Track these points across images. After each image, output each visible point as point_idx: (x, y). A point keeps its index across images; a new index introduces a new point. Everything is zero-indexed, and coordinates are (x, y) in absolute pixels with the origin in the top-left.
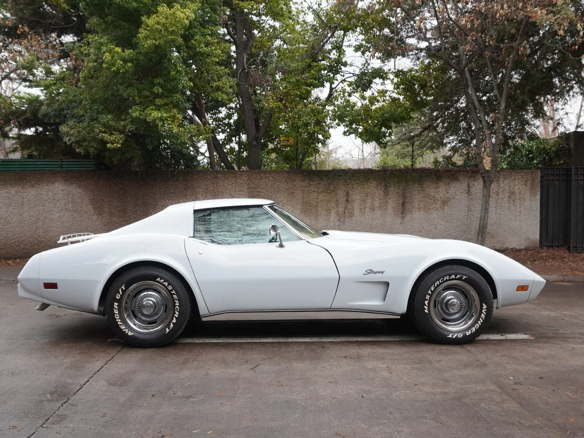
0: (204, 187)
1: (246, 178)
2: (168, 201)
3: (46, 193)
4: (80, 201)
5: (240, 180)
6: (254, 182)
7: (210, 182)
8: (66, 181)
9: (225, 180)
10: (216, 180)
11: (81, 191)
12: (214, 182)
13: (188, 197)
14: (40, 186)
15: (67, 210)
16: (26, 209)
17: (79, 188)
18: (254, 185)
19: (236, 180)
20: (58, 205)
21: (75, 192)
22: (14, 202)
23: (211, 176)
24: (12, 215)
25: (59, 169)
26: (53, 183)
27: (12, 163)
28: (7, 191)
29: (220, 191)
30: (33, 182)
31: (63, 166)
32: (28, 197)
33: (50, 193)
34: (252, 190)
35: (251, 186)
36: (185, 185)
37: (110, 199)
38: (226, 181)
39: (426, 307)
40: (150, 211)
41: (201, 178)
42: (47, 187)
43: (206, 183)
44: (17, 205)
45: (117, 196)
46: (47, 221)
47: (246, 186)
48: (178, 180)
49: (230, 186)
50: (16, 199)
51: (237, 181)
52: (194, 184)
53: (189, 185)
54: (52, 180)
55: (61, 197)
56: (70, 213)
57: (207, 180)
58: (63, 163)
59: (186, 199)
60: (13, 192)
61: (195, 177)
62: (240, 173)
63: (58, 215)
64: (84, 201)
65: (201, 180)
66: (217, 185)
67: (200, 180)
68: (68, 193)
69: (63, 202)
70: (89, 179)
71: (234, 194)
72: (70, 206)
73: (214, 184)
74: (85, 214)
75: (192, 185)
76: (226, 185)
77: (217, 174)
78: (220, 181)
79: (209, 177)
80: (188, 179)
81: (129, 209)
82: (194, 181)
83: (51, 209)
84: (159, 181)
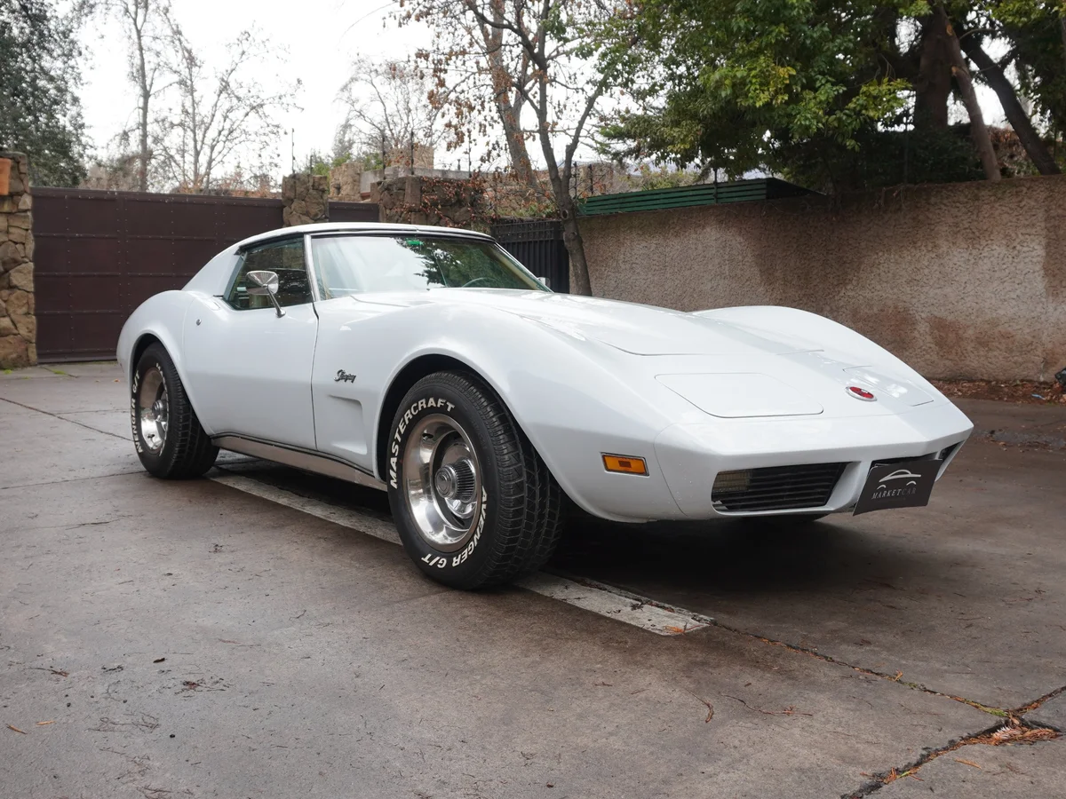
0: (950, 221)
1: (1043, 196)
2: (881, 254)
3: (693, 247)
4: (740, 258)
5: (1029, 201)
6: (1061, 202)
7: (964, 210)
8: (721, 222)
9: (995, 201)
10: (976, 203)
11: (742, 240)
12: (971, 209)
13: (919, 244)
14: (687, 234)
15: (723, 276)
16: (668, 275)
17: (739, 235)
18: (1060, 211)
19: (1020, 202)
20: (710, 267)
21: (734, 242)
22: (654, 262)
23: (966, 196)
24: (651, 286)
25: (713, 202)
26: (704, 227)
27: (655, 197)
28: (645, 244)
29: (985, 228)
30: (677, 228)
31: (720, 196)
32: (671, 254)
33: (700, 246)
34: (1057, 223)
35: (1053, 213)
36: (914, 219)
37: (784, 254)
38: (997, 205)
39: (393, 474)
40: (849, 277)
41: (945, 201)
42: (694, 236)
43: (954, 211)
44: (657, 268)
45: (795, 246)
46: (695, 296)
47: (1041, 214)
48: (900, 209)
49: (1006, 215)
50: (657, 258)
51: (1023, 203)
52: (930, 216)
53: (921, 217)
54: (702, 222)
55: (714, 252)
56: (726, 282)
57: (958, 204)
58: (721, 190)
59: (916, 248)
60: (653, 246)
61: (933, 200)
62: (1028, 185)
63: (709, 285)
64: (746, 259)
65: (945, 205)
66: (977, 216)
67: (943, 206)
68: (723, 244)
69: (717, 261)
70: (754, 217)
71: (1013, 235)
72: (727, 267)
73: (973, 214)
74: (748, 283)
75: (928, 218)
76: (997, 213)
77: (978, 189)
78: (985, 206)
79: (962, 199)
80: (919, 205)
81: (816, 271)
82: (932, 209)
83: (701, 274)
84: (866, 212)
